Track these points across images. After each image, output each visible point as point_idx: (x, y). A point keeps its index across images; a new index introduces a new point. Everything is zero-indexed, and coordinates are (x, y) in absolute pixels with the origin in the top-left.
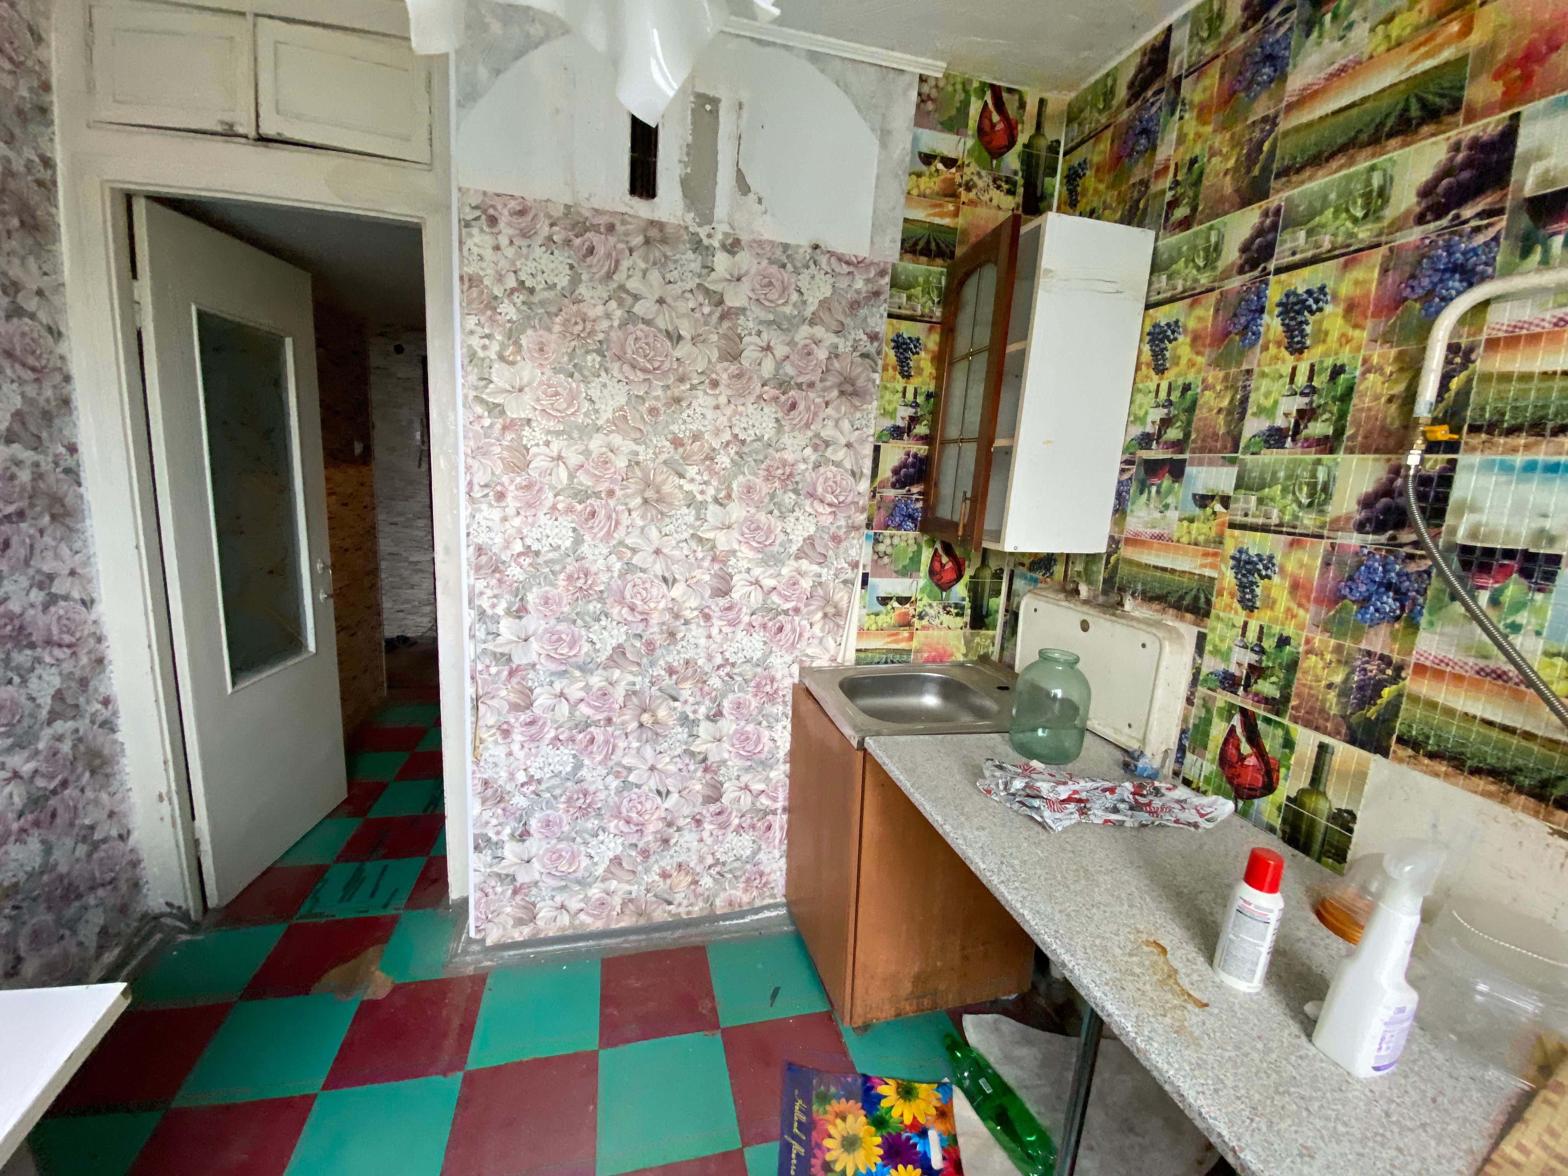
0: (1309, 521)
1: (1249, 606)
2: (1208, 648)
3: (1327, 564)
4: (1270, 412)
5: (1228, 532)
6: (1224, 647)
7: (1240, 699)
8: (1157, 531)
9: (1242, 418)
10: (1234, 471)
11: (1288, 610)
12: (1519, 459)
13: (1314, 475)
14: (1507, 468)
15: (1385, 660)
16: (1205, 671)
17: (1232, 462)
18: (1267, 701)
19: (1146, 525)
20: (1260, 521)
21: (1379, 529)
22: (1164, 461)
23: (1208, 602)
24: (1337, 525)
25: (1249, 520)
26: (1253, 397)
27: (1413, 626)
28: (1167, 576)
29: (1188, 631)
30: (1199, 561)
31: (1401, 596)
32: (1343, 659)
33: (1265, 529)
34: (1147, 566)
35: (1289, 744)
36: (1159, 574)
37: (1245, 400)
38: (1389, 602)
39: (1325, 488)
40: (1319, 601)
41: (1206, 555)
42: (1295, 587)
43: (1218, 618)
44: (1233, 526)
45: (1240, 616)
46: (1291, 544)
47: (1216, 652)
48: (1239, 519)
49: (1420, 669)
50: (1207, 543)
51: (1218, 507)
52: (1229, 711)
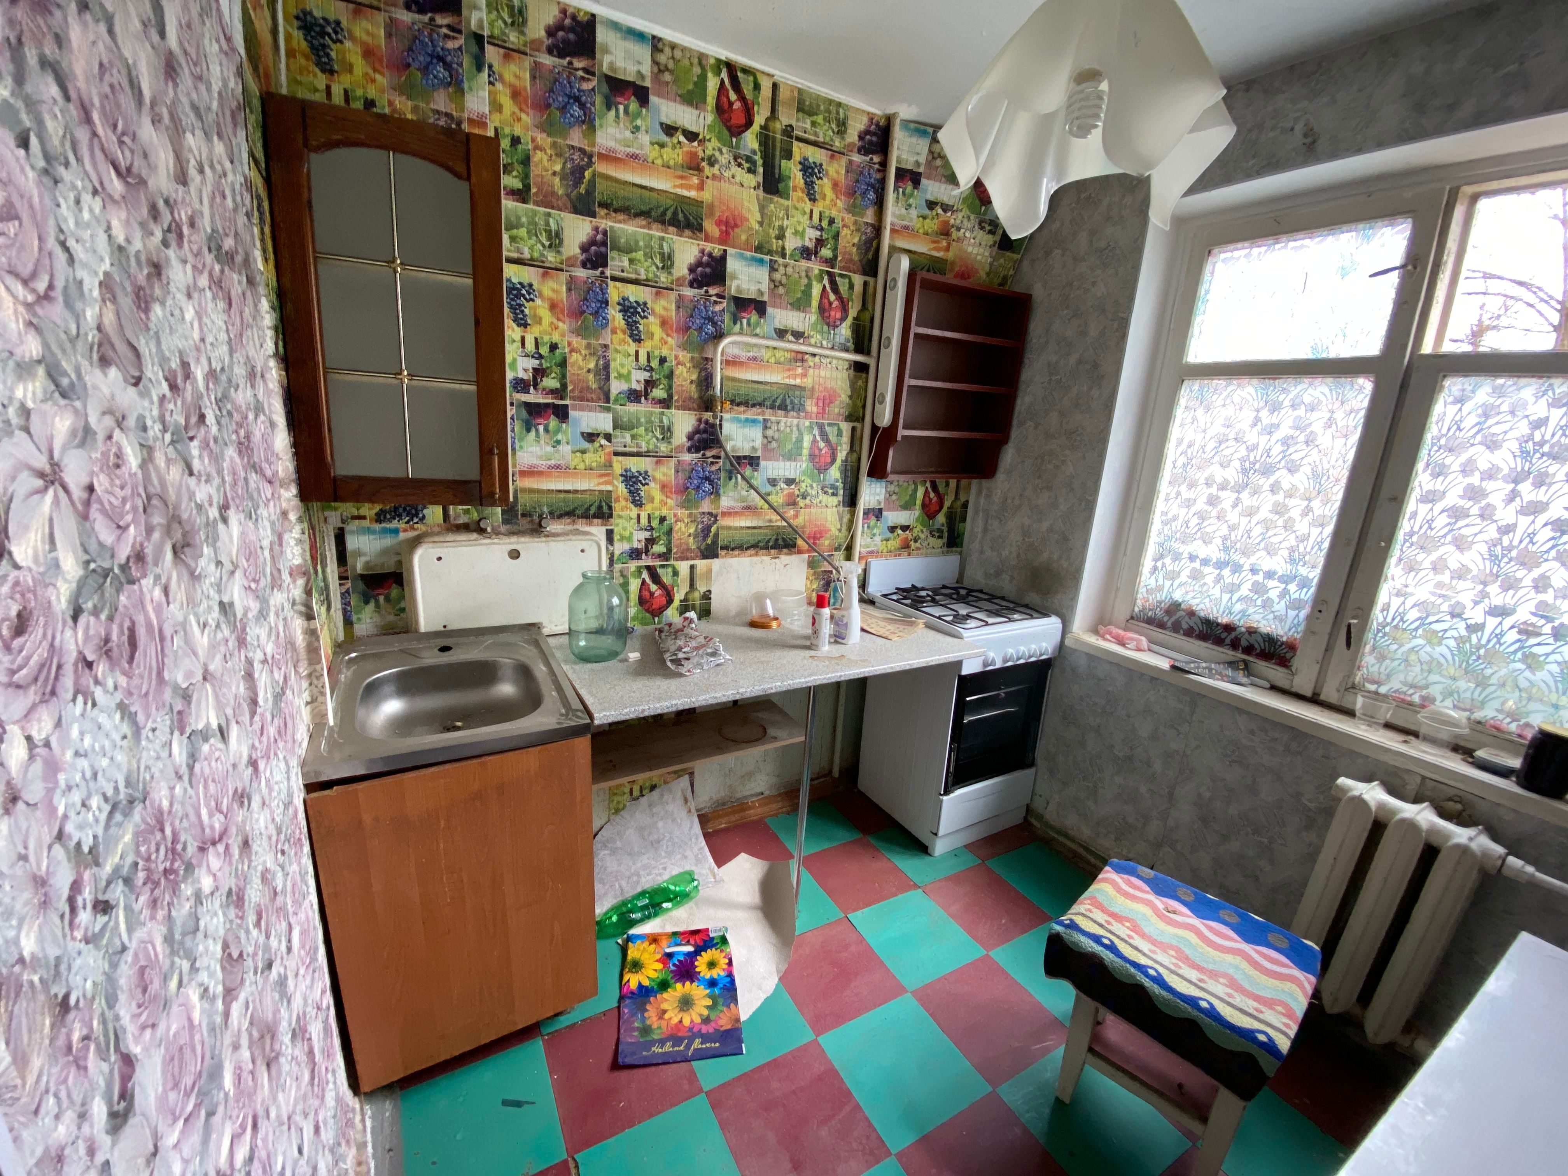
0: (663, 448)
1: (638, 504)
2: (616, 537)
3: (677, 471)
4: (627, 378)
5: (615, 458)
6: (627, 534)
7: (646, 561)
8: (553, 462)
9: (608, 378)
10: (610, 416)
11: (661, 501)
12: (743, 417)
13: (661, 421)
14: (739, 420)
15: (710, 514)
16: (617, 553)
17: (608, 409)
18: (660, 556)
19: (540, 458)
20: (635, 450)
21: (697, 451)
22: (547, 405)
23: (610, 508)
24: (679, 449)
25: (627, 449)
26: (613, 365)
27: (718, 495)
28: (571, 496)
29: (598, 531)
30: (596, 481)
31: (711, 482)
32: (693, 519)
33: (638, 454)
34: (549, 491)
35: (676, 573)
36: (562, 496)
37: (607, 367)
38: (707, 486)
39: (669, 429)
40: (676, 493)
41: (602, 476)
42: (664, 487)
43: (620, 517)
44: (616, 454)
45: (634, 512)
46: (657, 463)
47: (622, 538)
48: (621, 449)
49: (724, 514)
50: (599, 467)
51: (604, 442)
52: (639, 570)
